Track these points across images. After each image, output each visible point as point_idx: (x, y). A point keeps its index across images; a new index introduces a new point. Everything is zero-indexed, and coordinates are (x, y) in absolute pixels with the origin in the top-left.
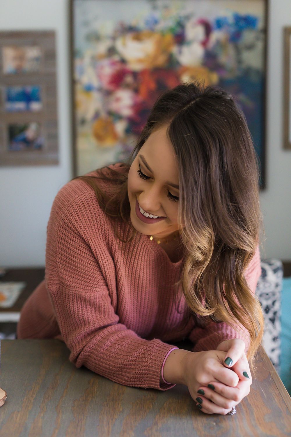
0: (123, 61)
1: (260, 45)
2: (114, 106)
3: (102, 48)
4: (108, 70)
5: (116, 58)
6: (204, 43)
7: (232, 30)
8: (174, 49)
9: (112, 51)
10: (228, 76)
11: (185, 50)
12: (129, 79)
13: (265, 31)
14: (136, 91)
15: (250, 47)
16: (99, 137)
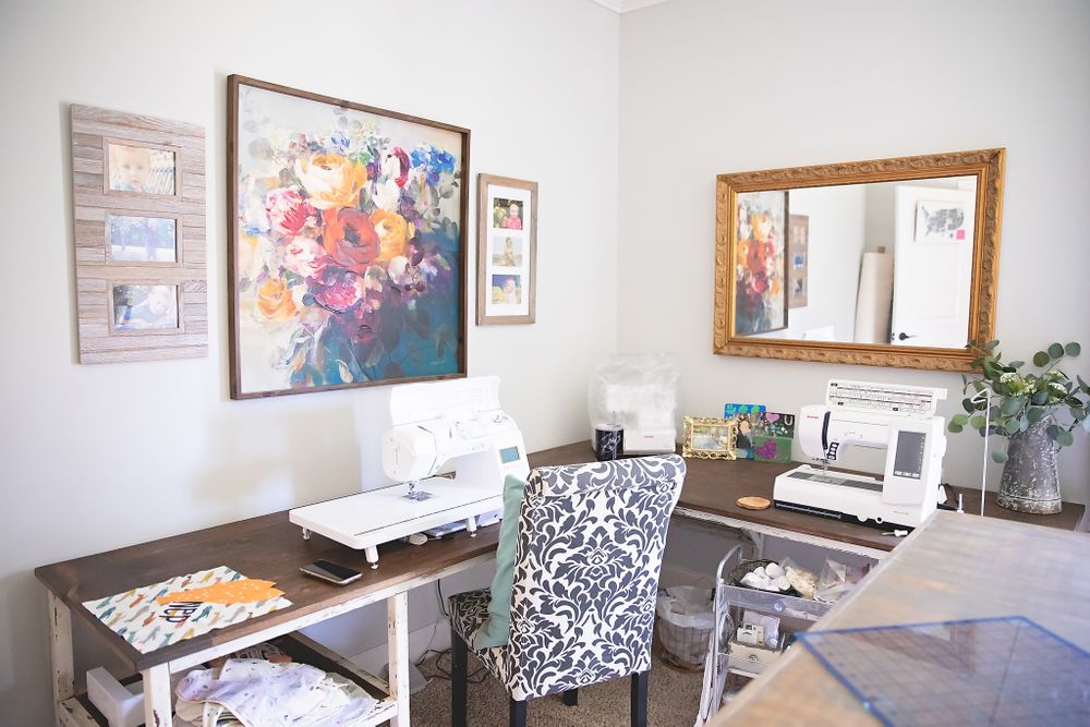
0: (303, 194)
1: (457, 191)
2: (291, 262)
3: (274, 169)
4: (283, 206)
5: (295, 188)
6: (400, 183)
7: (430, 168)
8: (368, 185)
9: (287, 175)
10: (425, 229)
11: (379, 186)
12: (311, 222)
13: (464, 175)
14: (320, 240)
15: (446, 195)
16: (268, 310)
